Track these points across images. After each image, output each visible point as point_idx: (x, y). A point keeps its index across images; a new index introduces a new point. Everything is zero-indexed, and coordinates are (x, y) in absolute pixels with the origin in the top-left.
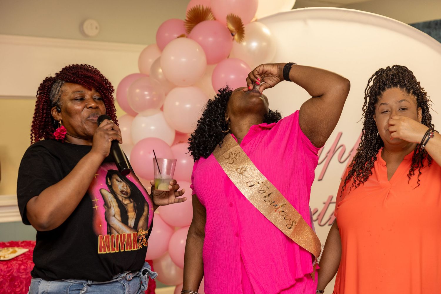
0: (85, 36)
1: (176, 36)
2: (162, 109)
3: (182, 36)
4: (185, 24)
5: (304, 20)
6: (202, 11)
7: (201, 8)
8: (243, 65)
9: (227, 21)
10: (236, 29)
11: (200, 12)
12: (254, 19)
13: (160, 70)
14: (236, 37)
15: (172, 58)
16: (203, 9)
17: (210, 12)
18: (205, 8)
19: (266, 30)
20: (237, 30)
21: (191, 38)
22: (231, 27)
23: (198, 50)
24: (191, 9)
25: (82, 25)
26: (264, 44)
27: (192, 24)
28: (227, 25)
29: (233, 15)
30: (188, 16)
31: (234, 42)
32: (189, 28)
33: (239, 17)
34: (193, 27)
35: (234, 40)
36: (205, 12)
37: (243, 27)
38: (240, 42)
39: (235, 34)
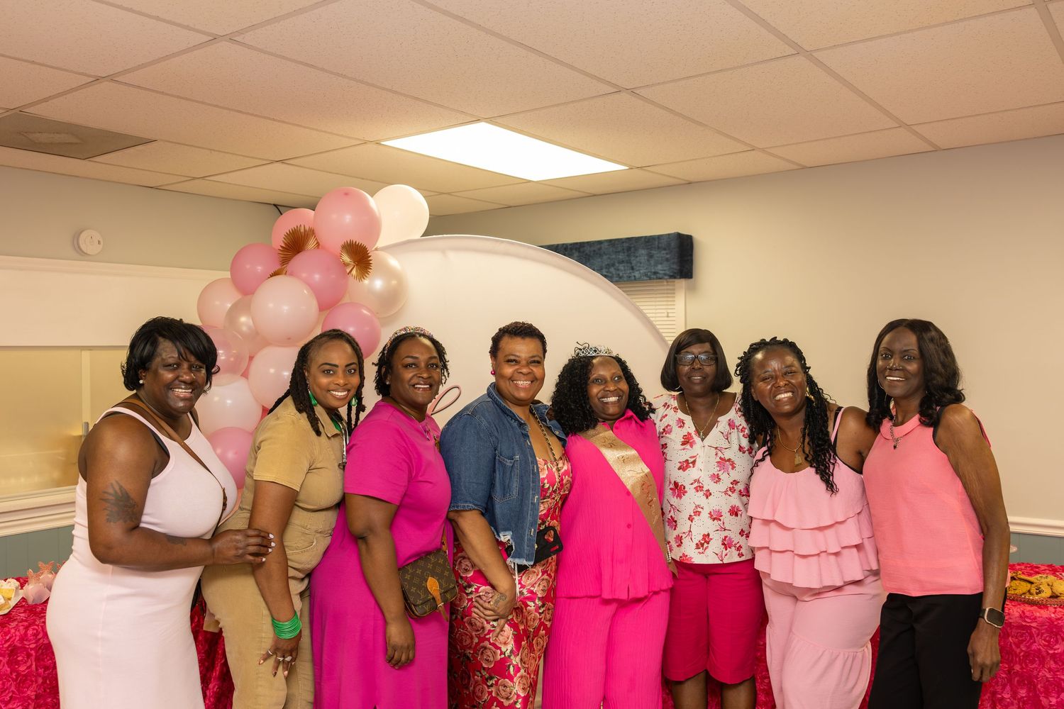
0: (81, 253)
2: (246, 375)
3: (277, 273)
4: (280, 252)
5: (443, 251)
6: (302, 234)
7: (302, 230)
8: (365, 312)
9: (342, 252)
10: (354, 263)
11: (300, 236)
12: (374, 248)
14: (355, 272)
15: (271, 305)
16: (305, 231)
17: (313, 234)
19: (393, 262)
20: (356, 264)
21: (291, 274)
22: (347, 259)
24: (288, 231)
25: (76, 236)
26: (394, 282)
27: (288, 252)
28: (341, 256)
29: (354, 242)
30: (284, 241)
31: (351, 278)
32: (284, 259)
33: (364, 246)
34: (290, 258)
35: (350, 275)
36: (308, 235)
37: (369, 259)
38: (360, 280)
39: (351, 268)
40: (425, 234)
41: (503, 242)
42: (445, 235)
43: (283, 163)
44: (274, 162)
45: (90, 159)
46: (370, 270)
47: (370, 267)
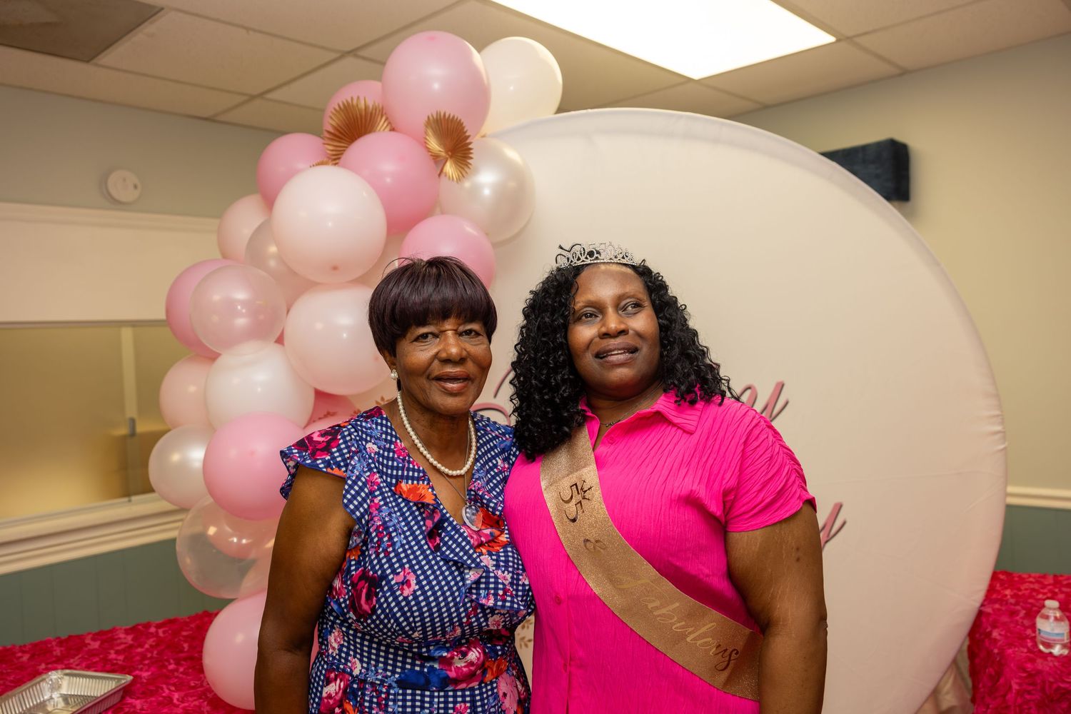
0: (112, 202)
2: (280, 340)
3: (322, 163)
4: (328, 142)
6: (363, 113)
7: (362, 105)
8: (469, 229)
9: (426, 132)
10: (446, 152)
11: (361, 115)
14: (449, 168)
16: (366, 107)
17: (383, 115)
18: (370, 104)
19: (511, 154)
20: (450, 153)
21: (344, 167)
22: (434, 145)
23: (364, 194)
24: (339, 106)
26: (512, 184)
27: (340, 142)
28: (425, 144)
29: (442, 114)
30: (331, 121)
31: (443, 179)
32: (334, 153)
33: (459, 119)
34: (344, 150)
35: (443, 175)
36: (371, 114)
37: (468, 141)
38: (459, 180)
39: (444, 162)
40: (560, 110)
41: (681, 117)
42: (590, 111)
43: (357, 56)
44: (344, 55)
45: (95, 61)
46: (470, 161)
47: (471, 155)
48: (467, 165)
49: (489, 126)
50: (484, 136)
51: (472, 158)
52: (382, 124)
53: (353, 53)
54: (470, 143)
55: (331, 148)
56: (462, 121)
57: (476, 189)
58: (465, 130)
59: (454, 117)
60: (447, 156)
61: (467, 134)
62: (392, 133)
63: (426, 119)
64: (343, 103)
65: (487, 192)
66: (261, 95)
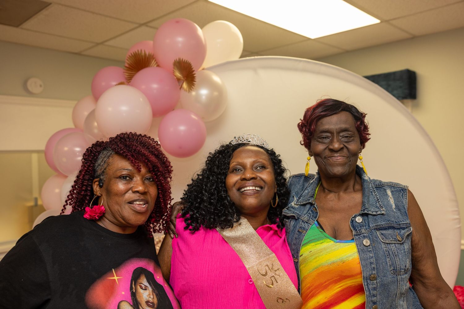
1: (114, 83)
3: (122, 83)
4: (125, 71)
5: (254, 70)
6: (144, 58)
7: (143, 54)
8: (193, 116)
9: (174, 68)
10: (184, 77)
11: (142, 59)
12: (201, 69)
13: (96, 124)
14: (185, 85)
15: (110, 109)
16: (145, 55)
17: (153, 59)
18: (147, 54)
19: (216, 78)
20: (185, 78)
21: (132, 86)
22: (178, 74)
23: (141, 100)
24: (131, 54)
26: (216, 93)
27: (132, 71)
28: (174, 73)
29: (181, 60)
30: (127, 62)
31: (182, 91)
32: (129, 77)
33: (189, 62)
34: (134, 76)
35: (182, 89)
36: (148, 58)
37: (194, 73)
38: (189, 92)
39: (182, 82)
41: (301, 61)
43: (147, 26)
44: (141, 25)
45: (21, 26)
46: (195, 83)
47: (195, 80)
48: (193, 85)
49: (206, 64)
50: (203, 69)
51: (195, 81)
52: (153, 63)
53: (145, 24)
54: (195, 74)
55: (127, 74)
56: (191, 63)
57: (198, 96)
58: (192, 67)
59: (187, 61)
60: (184, 79)
61: (193, 69)
62: (158, 68)
63: (174, 61)
64: (134, 53)
65: (204, 97)
66: (102, 43)
